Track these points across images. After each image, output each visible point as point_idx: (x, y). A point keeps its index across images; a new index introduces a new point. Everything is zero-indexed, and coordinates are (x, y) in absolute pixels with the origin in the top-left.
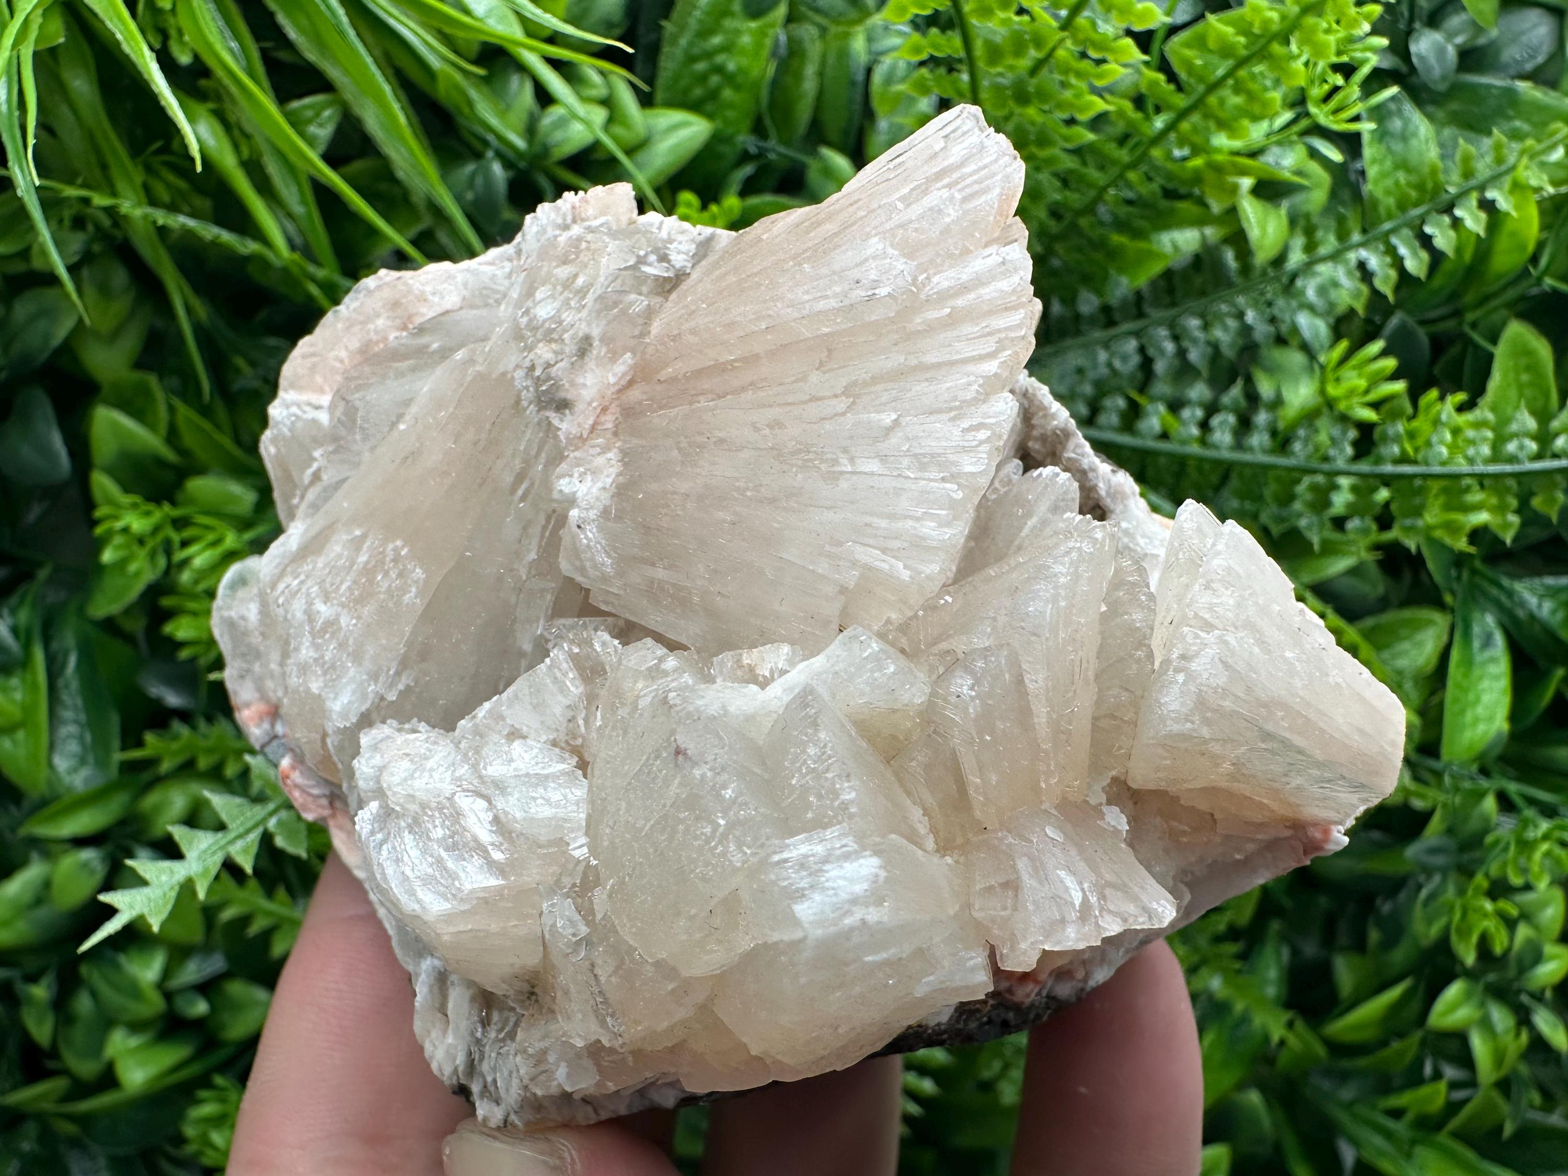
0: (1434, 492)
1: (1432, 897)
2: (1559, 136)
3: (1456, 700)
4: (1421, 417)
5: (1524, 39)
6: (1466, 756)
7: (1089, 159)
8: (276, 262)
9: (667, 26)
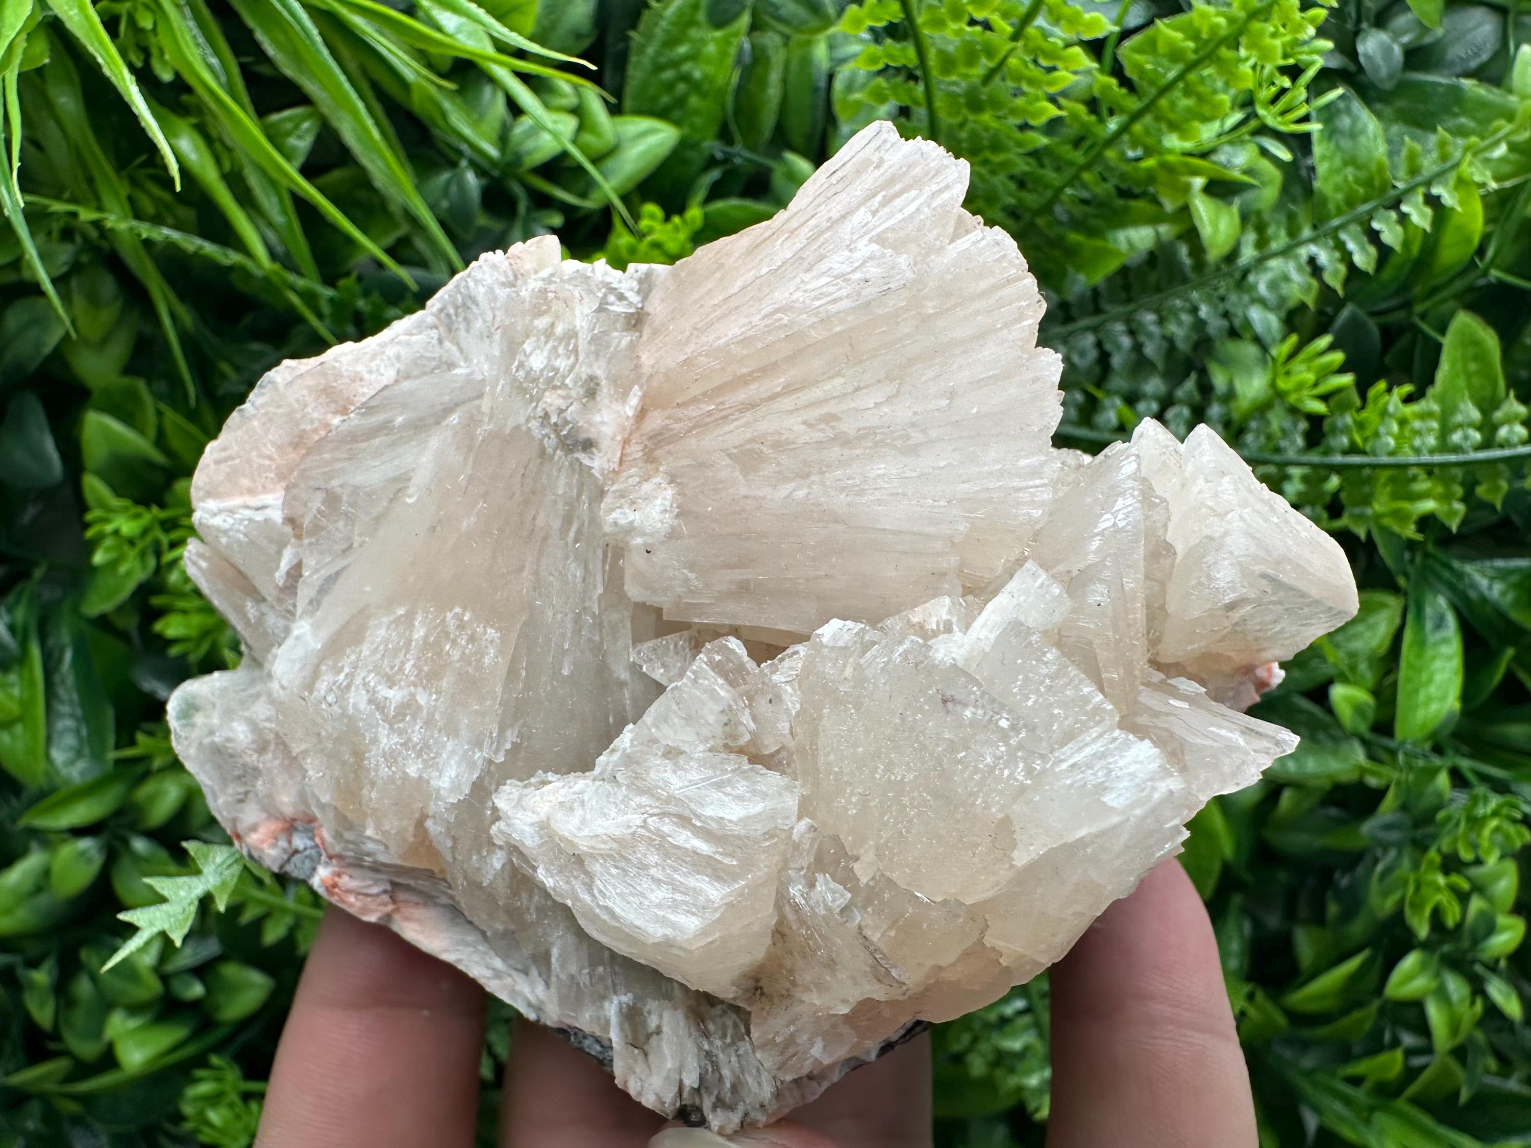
0: (1382, 480)
1: (1388, 871)
2: (1501, 134)
3: (1409, 680)
4: (1370, 407)
5: (1469, 37)
6: (1419, 734)
7: (1046, 161)
8: (258, 272)
9: (636, 36)
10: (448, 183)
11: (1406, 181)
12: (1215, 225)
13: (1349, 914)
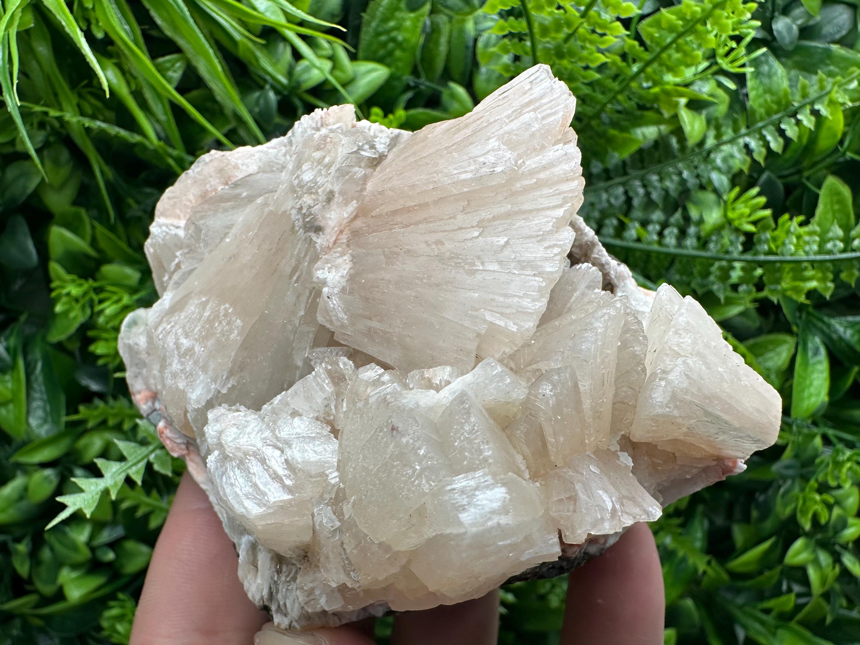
0: (787, 270)
1: (786, 492)
2: (855, 75)
3: (799, 384)
4: (780, 229)
5: (835, 21)
6: (805, 415)
7: (597, 88)
8: (151, 147)
9: (365, 16)
10: (258, 98)
11: (800, 102)
12: (692, 126)
13: (764, 516)
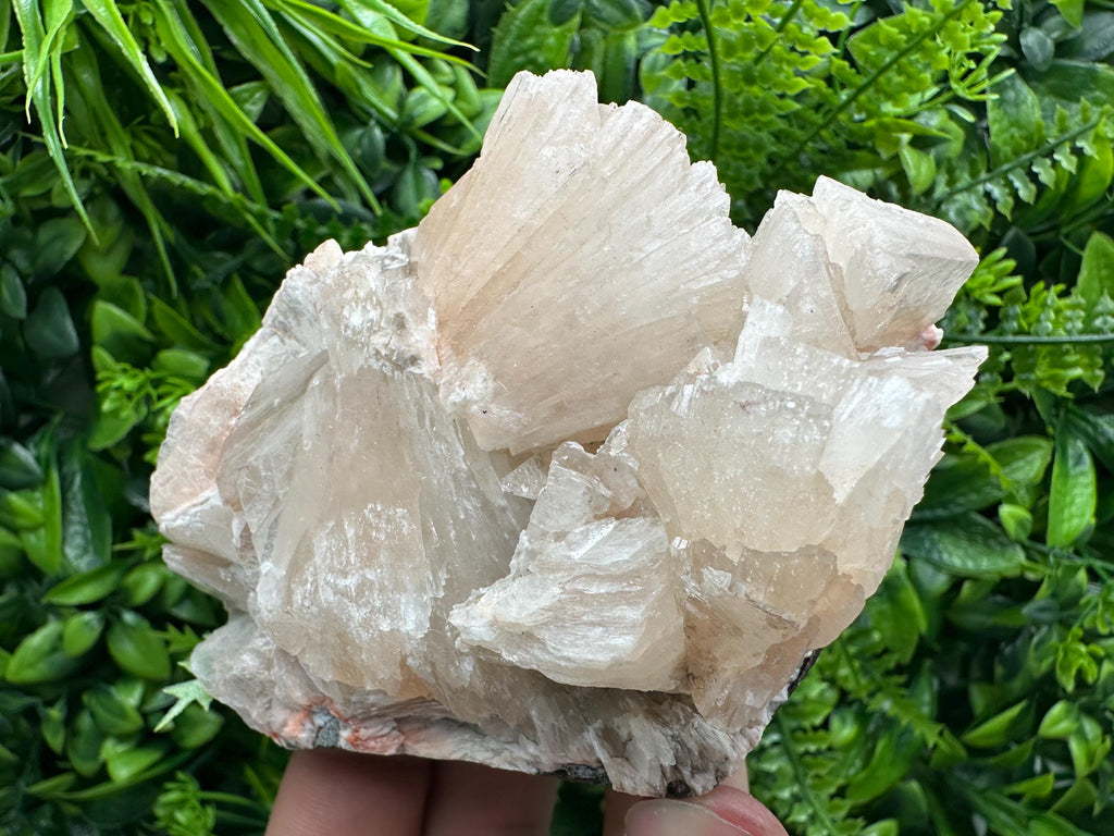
0: (1043, 354)
1: (1041, 642)
3: (1057, 501)
4: (1032, 302)
5: (1101, 34)
6: (1065, 542)
7: (794, 122)
8: (224, 200)
9: (497, 31)
10: (361, 136)
11: (1056, 137)
12: (918, 169)
13: (1011, 674)
